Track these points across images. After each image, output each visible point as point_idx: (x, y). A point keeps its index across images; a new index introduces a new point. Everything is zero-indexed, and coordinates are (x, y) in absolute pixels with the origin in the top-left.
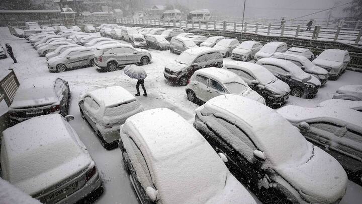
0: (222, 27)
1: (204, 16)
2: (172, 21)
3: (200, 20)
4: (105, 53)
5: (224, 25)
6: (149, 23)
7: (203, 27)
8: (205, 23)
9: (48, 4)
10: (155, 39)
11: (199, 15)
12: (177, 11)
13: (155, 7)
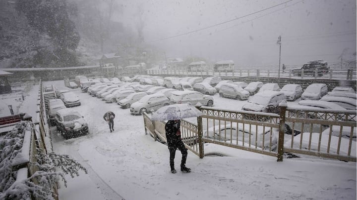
0: (256, 74)
1: (230, 65)
2: (198, 71)
3: (227, 69)
4: (183, 98)
5: (258, 72)
6: (181, 73)
7: (230, 74)
8: (231, 71)
9: (90, 61)
10: (203, 85)
11: (224, 65)
12: (202, 62)
13: (175, 60)
